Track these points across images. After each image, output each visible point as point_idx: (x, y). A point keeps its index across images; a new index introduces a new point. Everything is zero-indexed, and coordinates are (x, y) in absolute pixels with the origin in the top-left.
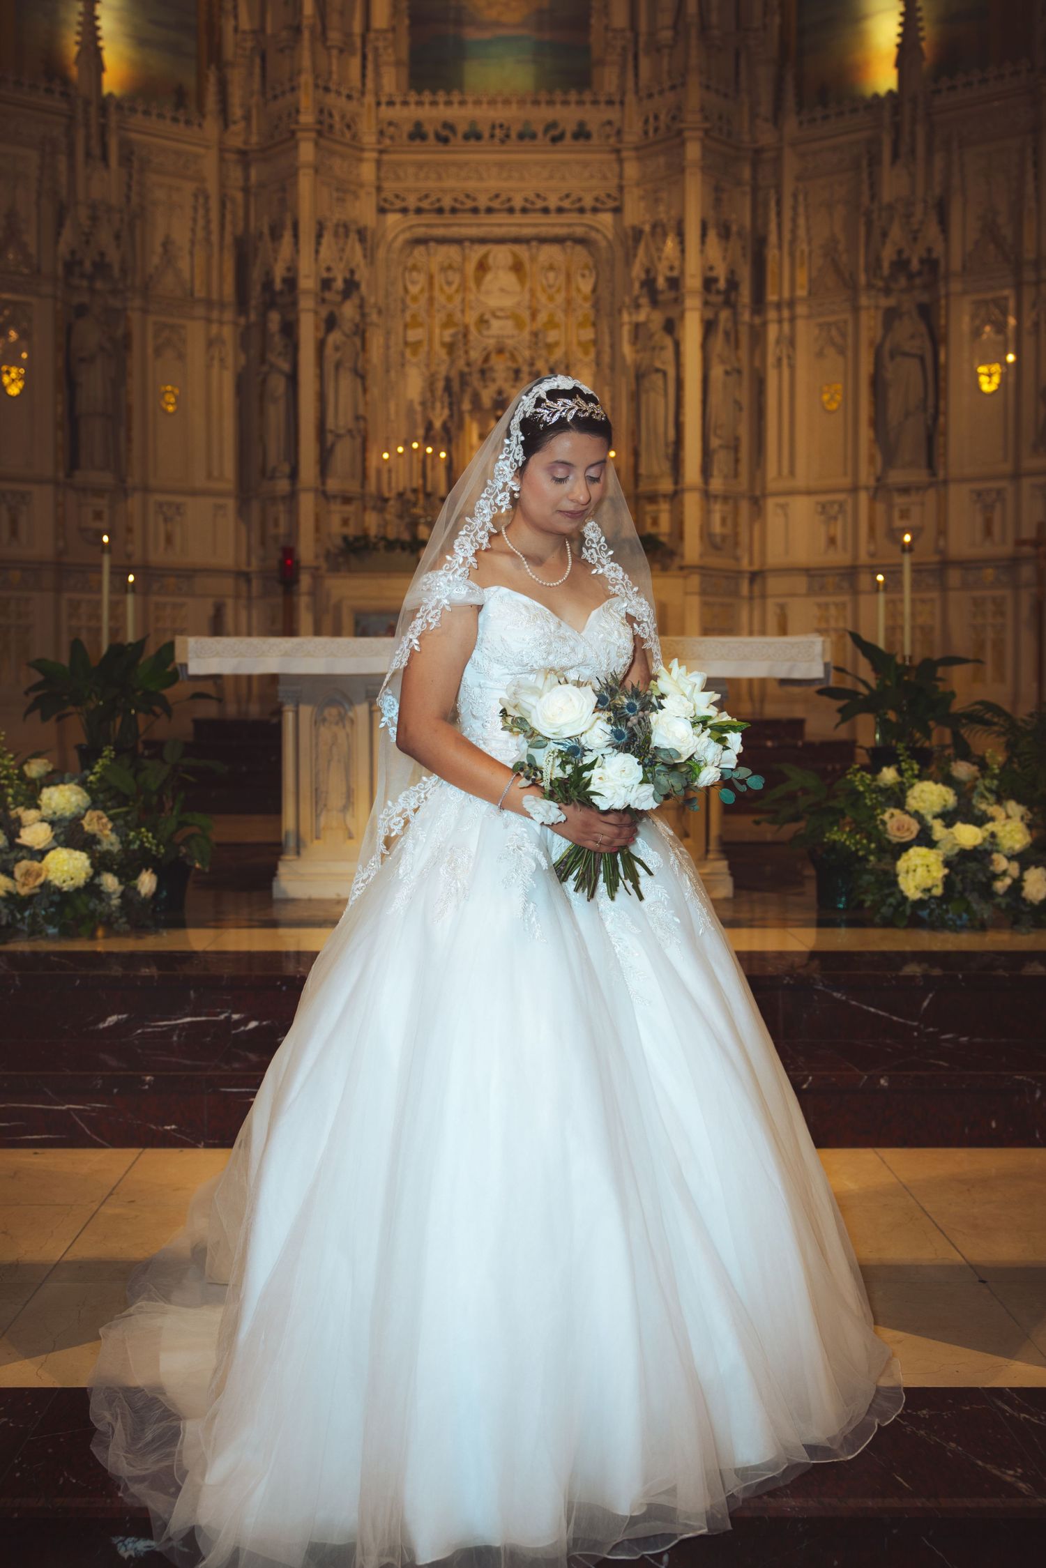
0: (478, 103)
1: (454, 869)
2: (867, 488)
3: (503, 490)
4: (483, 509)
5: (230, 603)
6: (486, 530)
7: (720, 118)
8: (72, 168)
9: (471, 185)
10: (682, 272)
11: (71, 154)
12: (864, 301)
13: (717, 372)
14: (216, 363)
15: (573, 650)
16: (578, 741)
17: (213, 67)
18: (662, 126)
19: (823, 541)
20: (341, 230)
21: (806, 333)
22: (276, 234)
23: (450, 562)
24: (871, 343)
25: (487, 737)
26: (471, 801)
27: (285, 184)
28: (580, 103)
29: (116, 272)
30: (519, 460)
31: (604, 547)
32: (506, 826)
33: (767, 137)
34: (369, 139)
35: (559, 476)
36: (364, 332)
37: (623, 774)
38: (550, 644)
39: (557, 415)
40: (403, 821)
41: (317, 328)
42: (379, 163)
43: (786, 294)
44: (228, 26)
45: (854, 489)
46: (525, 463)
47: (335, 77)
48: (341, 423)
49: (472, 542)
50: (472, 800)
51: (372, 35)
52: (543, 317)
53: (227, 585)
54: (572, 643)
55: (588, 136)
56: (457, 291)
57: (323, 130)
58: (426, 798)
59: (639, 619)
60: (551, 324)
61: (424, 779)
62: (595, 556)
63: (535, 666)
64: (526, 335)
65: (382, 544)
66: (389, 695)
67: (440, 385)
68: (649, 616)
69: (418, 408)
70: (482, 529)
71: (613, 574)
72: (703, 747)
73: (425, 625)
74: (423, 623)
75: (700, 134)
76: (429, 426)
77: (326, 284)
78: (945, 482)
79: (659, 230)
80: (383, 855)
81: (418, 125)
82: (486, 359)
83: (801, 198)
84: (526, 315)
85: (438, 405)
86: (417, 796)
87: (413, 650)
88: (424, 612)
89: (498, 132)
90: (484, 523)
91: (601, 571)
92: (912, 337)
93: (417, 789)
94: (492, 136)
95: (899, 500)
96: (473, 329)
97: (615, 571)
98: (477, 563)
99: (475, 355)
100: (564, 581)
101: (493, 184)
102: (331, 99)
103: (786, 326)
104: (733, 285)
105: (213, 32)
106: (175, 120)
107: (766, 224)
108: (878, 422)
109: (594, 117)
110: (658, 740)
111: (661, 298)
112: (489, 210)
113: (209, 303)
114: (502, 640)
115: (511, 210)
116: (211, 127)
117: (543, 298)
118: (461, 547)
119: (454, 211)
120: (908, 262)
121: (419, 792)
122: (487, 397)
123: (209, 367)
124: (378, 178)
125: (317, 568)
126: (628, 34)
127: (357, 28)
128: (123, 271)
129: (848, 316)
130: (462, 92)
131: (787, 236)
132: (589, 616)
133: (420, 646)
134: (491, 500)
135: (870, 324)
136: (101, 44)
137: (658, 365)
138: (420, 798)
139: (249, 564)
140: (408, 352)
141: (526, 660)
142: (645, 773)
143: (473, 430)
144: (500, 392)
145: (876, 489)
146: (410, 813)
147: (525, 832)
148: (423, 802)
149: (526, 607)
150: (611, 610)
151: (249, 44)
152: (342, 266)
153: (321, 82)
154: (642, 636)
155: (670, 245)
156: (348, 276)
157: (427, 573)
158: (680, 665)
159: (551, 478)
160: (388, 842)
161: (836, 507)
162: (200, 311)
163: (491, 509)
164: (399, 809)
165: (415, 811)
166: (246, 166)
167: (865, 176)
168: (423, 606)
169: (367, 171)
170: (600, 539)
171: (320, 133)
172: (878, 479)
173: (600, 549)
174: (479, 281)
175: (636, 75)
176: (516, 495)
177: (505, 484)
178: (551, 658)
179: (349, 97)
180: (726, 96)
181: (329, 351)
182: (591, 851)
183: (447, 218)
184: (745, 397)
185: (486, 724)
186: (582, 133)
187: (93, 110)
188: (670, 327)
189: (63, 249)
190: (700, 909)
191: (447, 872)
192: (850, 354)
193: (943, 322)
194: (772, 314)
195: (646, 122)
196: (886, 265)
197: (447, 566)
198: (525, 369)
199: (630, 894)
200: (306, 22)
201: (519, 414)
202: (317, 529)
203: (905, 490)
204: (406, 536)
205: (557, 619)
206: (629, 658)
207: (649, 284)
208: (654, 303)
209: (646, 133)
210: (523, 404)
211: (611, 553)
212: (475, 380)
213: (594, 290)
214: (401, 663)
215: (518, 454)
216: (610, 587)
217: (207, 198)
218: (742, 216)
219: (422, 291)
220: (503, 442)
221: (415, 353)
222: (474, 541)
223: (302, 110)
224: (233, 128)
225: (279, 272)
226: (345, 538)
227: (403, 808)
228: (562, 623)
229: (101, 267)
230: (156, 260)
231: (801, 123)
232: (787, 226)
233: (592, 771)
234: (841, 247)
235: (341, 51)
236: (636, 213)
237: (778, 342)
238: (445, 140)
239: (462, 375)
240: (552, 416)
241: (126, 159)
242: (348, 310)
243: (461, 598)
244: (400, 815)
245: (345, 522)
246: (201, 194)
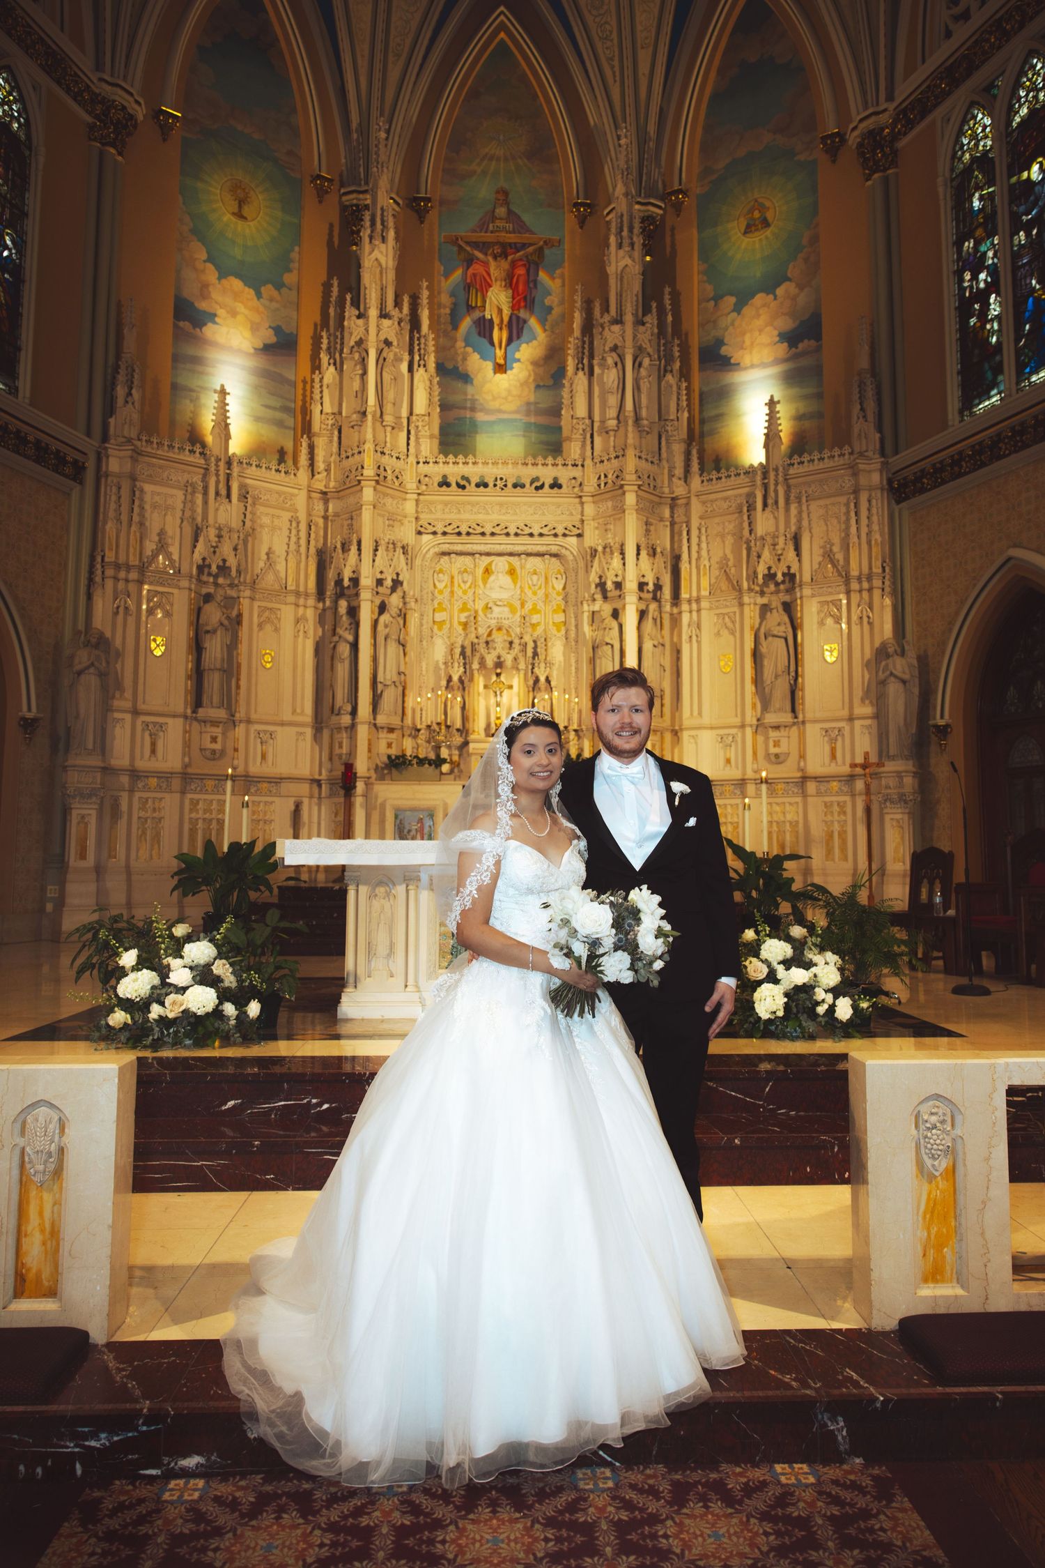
0: (486, 463)
2: (751, 726)
5: (306, 801)
7: (649, 477)
8: (206, 502)
9: (480, 517)
10: (624, 578)
11: (205, 493)
12: (746, 599)
13: (648, 645)
14: (301, 633)
15: (556, 880)
17: (305, 436)
18: (610, 481)
19: (722, 762)
20: (391, 546)
21: (708, 619)
22: (345, 548)
24: (752, 628)
27: (352, 516)
28: (555, 465)
29: (234, 573)
33: (680, 490)
34: (411, 485)
36: (405, 615)
41: (372, 612)
42: (417, 501)
43: (694, 594)
44: (316, 409)
45: (743, 726)
47: (388, 445)
48: (388, 677)
51: (414, 418)
52: (529, 606)
53: (305, 788)
54: (556, 876)
55: (560, 487)
56: (470, 587)
57: (380, 479)
60: (535, 610)
64: (517, 618)
65: (415, 761)
67: (458, 651)
69: (443, 667)
75: (636, 488)
76: (450, 680)
77: (380, 582)
78: (803, 722)
79: (608, 550)
81: (445, 477)
82: (490, 634)
83: (703, 530)
84: (517, 604)
85: (456, 665)
89: (499, 482)
92: (779, 624)
94: (495, 485)
95: (773, 734)
96: (480, 613)
99: (482, 631)
101: (495, 517)
102: (385, 460)
103: (695, 614)
104: (658, 587)
105: (306, 412)
106: (278, 471)
107: (680, 547)
108: (758, 680)
109: (564, 475)
111: (609, 594)
112: (493, 534)
113: (297, 594)
115: (508, 534)
116: (303, 475)
117: (529, 593)
119: (468, 534)
120: (775, 575)
122: (490, 660)
123: (296, 637)
124: (417, 512)
125: (369, 778)
126: (587, 421)
127: (404, 413)
128: (239, 572)
129: (736, 609)
130: (475, 456)
131: (694, 555)
132: (563, 855)
135: (751, 614)
136: (229, 421)
137: (608, 640)
139: (320, 774)
140: (436, 627)
143: (480, 681)
144: (499, 657)
145: (757, 726)
151: (330, 422)
152: (391, 570)
153: (379, 450)
155: (616, 562)
156: (395, 577)
161: (730, 738)
162: (291, 599)
166: (326, 502)
167: (745, 517)
169: (410, 507)
171: (377, 482)
172: (758, 720)
174: (485, 581)
175: (592, 448)
179: (398, 458)
180: (652, 462)
181: (380, 627)
183: (464, 538)
184: (667, 661)
186: (556, 485)
187: (222, 464)
188: (615, 614)
189: (197, 557)
192: (738, 634)
193: (799, 615)
194: (685, 607)
195: (599, 478)
196: (760, 576)
198: (517, 641)
200: (369, 410)
202: (370, 751)
203: (777, 727)
204: (432, 756)
205: (548, 862)
207: (601, 585)
208: (605, 598)
209: (599, 485)
212: (482, 648)
213: (564, 588)
217: (298, 523)
218: (663, 540)
219: (446, 587)
221: (440, 629)
223: (365, 467)
224: (317, 476)
225: (347, 574)
226: (389, 757)
229: (224, 569)
230: (261, 564)
231: (703, 482)
232: (694, 548)
233: (603, 958)
234: (731, 563)
235: (393, 428)
236: (592, 538)
237: (689, 625)
238: (463, 487)
239: (473, 644)
241: (244, 497)
242: (395, 601)
245: (389, 745)
246: (294, 520)
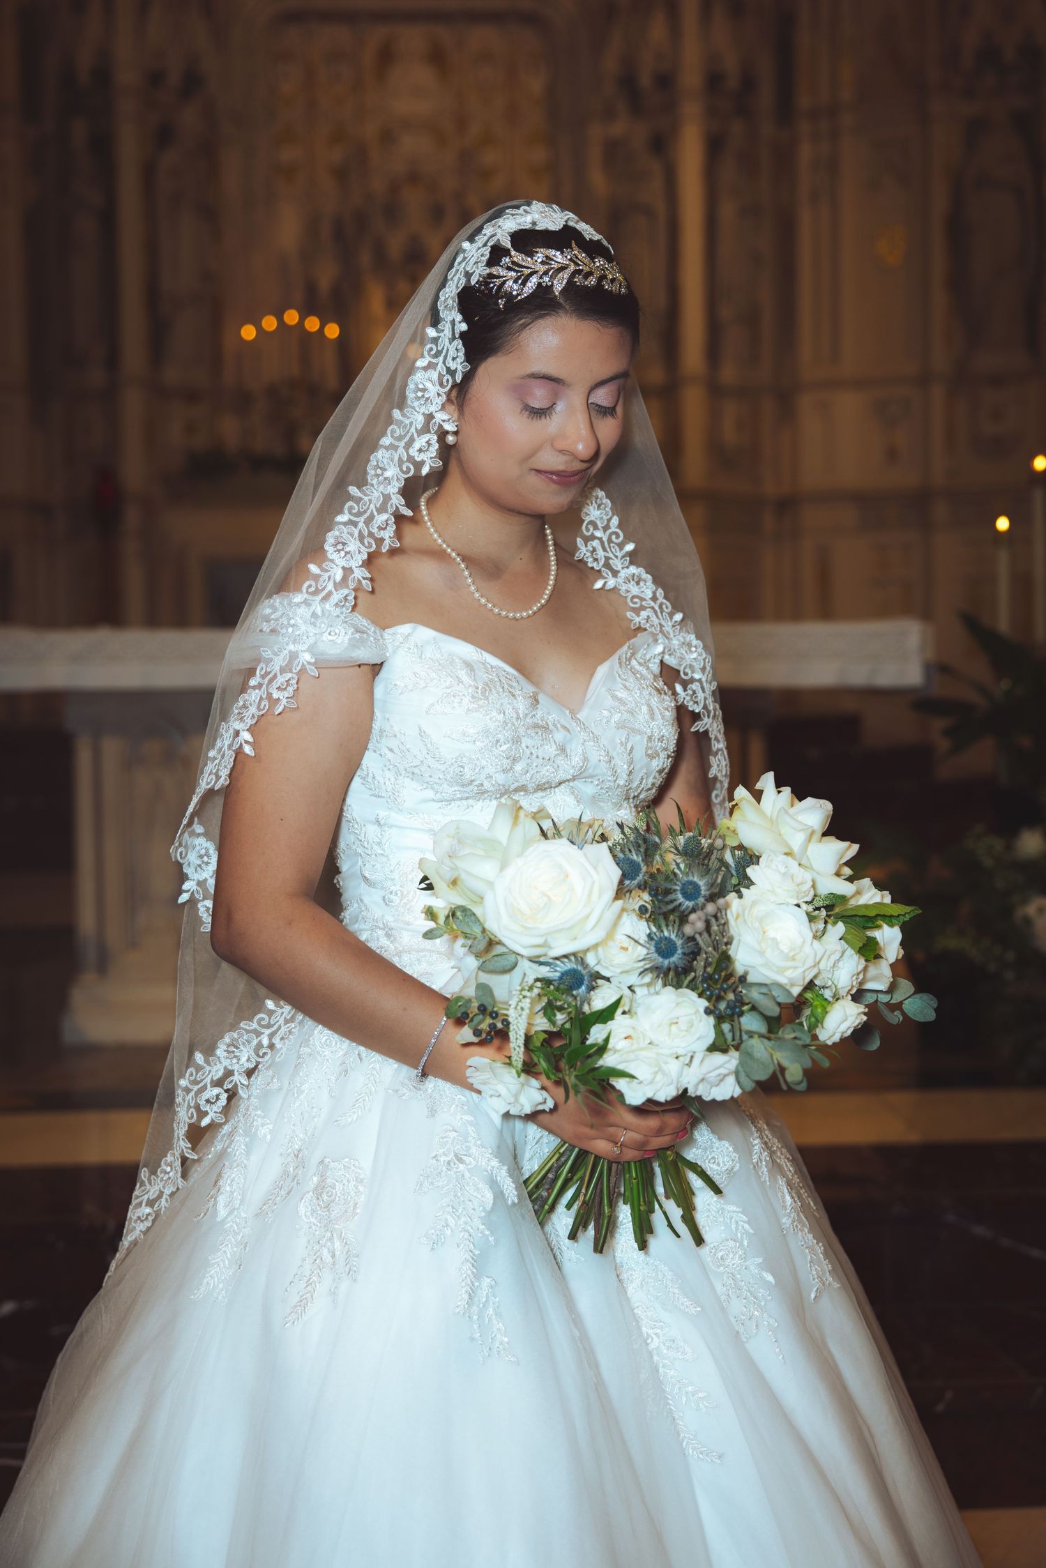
1: (328, 1206)
2: (942, 378)
3: (425, 429)
4: (384, 469)
6: (391, 510)
10: (676, 64)
12: (936, 107)
13: (728, 212)
15: (562, 750)
16: (583, 962)
19: (879, 454)
21: (853, 154)
23: (316, 578)
24: (947, 168)
25: (393, 925)
26: (361, 1059)
30: (456, 371)
31: (618, 536)
32: (432, 1112)
35: (537, 404)
37: (674, 1028)
38: (516, 740)
39: (534, 280)
40: (226, 1095)
41: (143, 143)
43: (825, 98)
45: (924, 380)
46: (468, 377)
49: (361, 538)
50: (364, 1055)
52: (474, 129)
54: (559, 736)
56: (349, 91)
58: (271, 1046)
59: (686, 674)
60: (488, 139)
61: (270, 1004)
62: (601, 554)
63: (487, 785)
64: (450, 155)
65: (243, 463)
66: (199, 835)
67: (327, 228)
68: (703, 669)
69: (295, 263)
70: (382, 509)
71: (635, 590)
72: (831, 963)
73: (265, 703)
74: (261, 699)
76: (312, 286)
80: (184, 1160)
82: (394, 191)
84: (450, 126)
85: (325, 258)
86: (255, 1042)
87: (239, 752)
88: (263, 677)
90: (387, 498)
91: (611, 583)
92: (1004, 160)
93: (255, 1025)
95: (989, 395)
96: (373, 146)
97: (638, 583)
98: (371, 580)
99: (377, 185)
100: (543, 606)
103: (825, 145)
104: (748, 85)
108: (958, 281)
110: (744, 957)
111: (645, 101)
114: (422, 733)
117: (475, 103)
118: (340, 546)
120: (1000, 50)
121: (258, 1034)
122: (396, 246)
125: (150, 498)
129: (913, 130)
132: (592, 675)
133: (253, 745)
134: (401, 450)
135: (945, 141)
137: (642, 200)
138: (260, 1045)
139: (48, 491)
140: (279, 180)
141: (468, 774)
142: (717, 1027)
143: (375, 293)
145: (957, 380)
146: (239, 1078)
147: (470, 1123)
148: (265, 1054)
149: (469, 666)
150: (634, 662)
152: (179, 51)
154: (692, 707)
155: (658, 26)
156: (188, 67)
157: (270, 596)
158: (779, 784)
159: (520, 407)
160: (197, 1135)
161: (898, 406)
163: (401, 470)
164: (217, 1071)
165: (250, 1073)
168: (262, 665)
170: (609, 520)
172: (959, 365)
173: (610, 541)
174: (380, 77)
176: (450, 439)
177: (429, 417)
178: (519, 767)
181: (161, 177)
182: (600, 1158)
184: (767, 248)
185: (392, 897)
188: (661, 145)
190: (810, 1248)
191: (313, 1211)
192: (916, 183)
194: (804, 127)
196: (968, 55)
197: (310, 586)
199: (678, 1236)
201: (456, 279)
202: (149, 442)
204: (279, 451)
205: (530, 689)
206: (669, 757)
208: (636, 110)
210: (464, 259)
211: (630, 547)
212: (378, 222)
213: (549, 91)
214: (218, 777)
215: (454, 359)
216: (629, 614)
219: (298, 91)
220: (424, 334)
221: (289, 181)
222: (366, 533)
225: (85, 59)
226: (190, 454)
227: (225, 1068)
228: (541, 697)
233: (610, 1023)
237: (813, 168)
239: (359, 215)
240: (524, 283)
242: (191, 118)
243: (338, 651)
244: (218, 1083)
245: (190, 430)
